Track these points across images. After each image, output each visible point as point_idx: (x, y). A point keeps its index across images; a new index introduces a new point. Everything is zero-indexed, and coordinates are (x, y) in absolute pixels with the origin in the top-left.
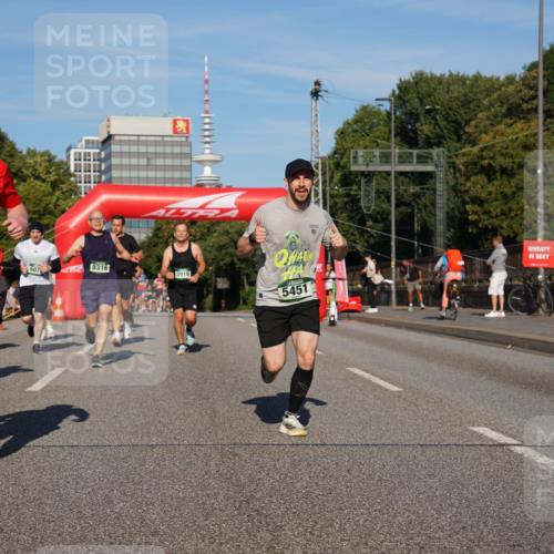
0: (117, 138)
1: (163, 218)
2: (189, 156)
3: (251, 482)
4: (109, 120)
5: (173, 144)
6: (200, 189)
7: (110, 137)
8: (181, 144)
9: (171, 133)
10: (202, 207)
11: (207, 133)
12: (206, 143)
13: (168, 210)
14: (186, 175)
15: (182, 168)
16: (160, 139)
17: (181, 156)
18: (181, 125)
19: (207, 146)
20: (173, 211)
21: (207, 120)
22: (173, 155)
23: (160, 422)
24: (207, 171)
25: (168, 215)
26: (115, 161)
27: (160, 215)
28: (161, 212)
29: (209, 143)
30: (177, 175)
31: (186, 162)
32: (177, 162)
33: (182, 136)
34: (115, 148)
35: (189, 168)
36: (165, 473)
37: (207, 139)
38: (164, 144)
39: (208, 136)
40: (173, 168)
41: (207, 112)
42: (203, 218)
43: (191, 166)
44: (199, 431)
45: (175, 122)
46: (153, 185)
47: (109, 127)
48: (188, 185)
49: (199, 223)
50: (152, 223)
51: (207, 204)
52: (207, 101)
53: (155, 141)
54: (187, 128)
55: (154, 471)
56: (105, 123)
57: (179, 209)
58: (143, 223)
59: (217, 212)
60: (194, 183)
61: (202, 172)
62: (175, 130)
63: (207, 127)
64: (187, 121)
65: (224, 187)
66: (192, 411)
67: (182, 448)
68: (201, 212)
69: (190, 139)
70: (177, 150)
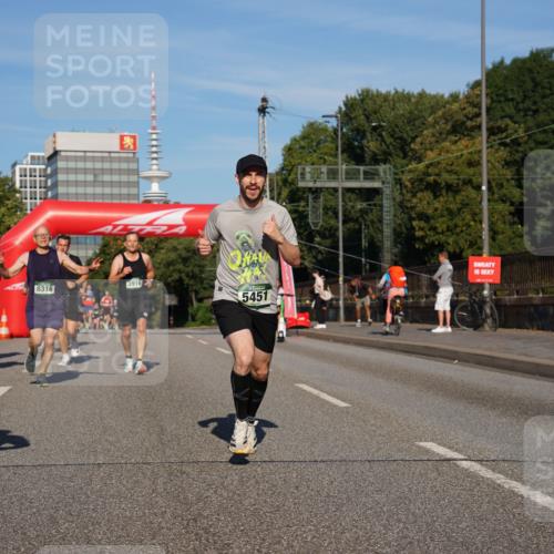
0: (63, 154)
1: (110, 234)
2: (136, 172)
3: (199, 500)
4: (54, 136)
5: (120, 160)
6: (148, 205)
7: (56, 153)
8: (127, 160)
9: (117, 148)
10: (150, 224)
11: (154, 149)
12: (153, 159)
13: (115, 226)
14: (133, 191)
15: (129, 184)
16: (106, 155)
17: (129, 172)
18: (128, 141)
19: (155, 162)
20: (120, 228)
21: (154, 136)
22: (120, 172)
23: (106, 440)
24: (155, 187)
25: (115, 231)
26: (61, 177)
27: (108, 231)
28: (108, 229)
29: (156, 159)
30: (124, 191)
31: (133, 178)
32: (124, 178)
33: (129, 152)
34: (61, 164)
35: (137, 184)
36: (112, 492)
37: (155, 155)
38: (111, 160)
39: (156, 152)
40: (120, 184)
41: (154, 128)
42: (150, 234)
43: (138, 182)
44: (147, 449)
45: (122, 138)
46: (101, 201)
47: (55, 142)
48: (135, 202)
49: (147, 239)
50: (99, 239)
51: (155, 220)
52: (153, 117)
53: (103, 157)
54: (134, 144)
55: (100, 490)
56: (51, 138)
57: (126, 226)
58: (90, 239)
59: (165, 228)
60: (142, 199)
61: (150, 188)
62: (122, 146)
63: (154, 143)
64: (134, 137)
65: (172, 203)
66: (139, 430)
67: (129, 466)
68: (149, 229)
69: (137, 155)
70: (124, 166)
